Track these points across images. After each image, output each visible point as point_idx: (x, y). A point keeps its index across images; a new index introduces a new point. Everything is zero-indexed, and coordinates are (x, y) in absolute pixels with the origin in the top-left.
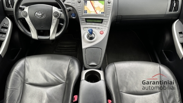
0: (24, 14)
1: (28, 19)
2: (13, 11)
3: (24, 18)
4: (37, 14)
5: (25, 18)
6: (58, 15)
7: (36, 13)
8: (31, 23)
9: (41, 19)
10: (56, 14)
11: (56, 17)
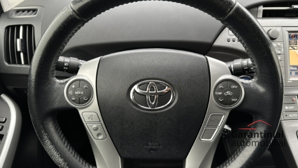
0: (75, 90)
1: (90, 115)
2: (27, 76)
3: (75, 112)
4: (138, 90)
5: (80, 112)
6: (238, 95)
7: (135, 87)
8: (102, 129)
9: (155, 115)
10: (228, 93)
11: (225, 102)
